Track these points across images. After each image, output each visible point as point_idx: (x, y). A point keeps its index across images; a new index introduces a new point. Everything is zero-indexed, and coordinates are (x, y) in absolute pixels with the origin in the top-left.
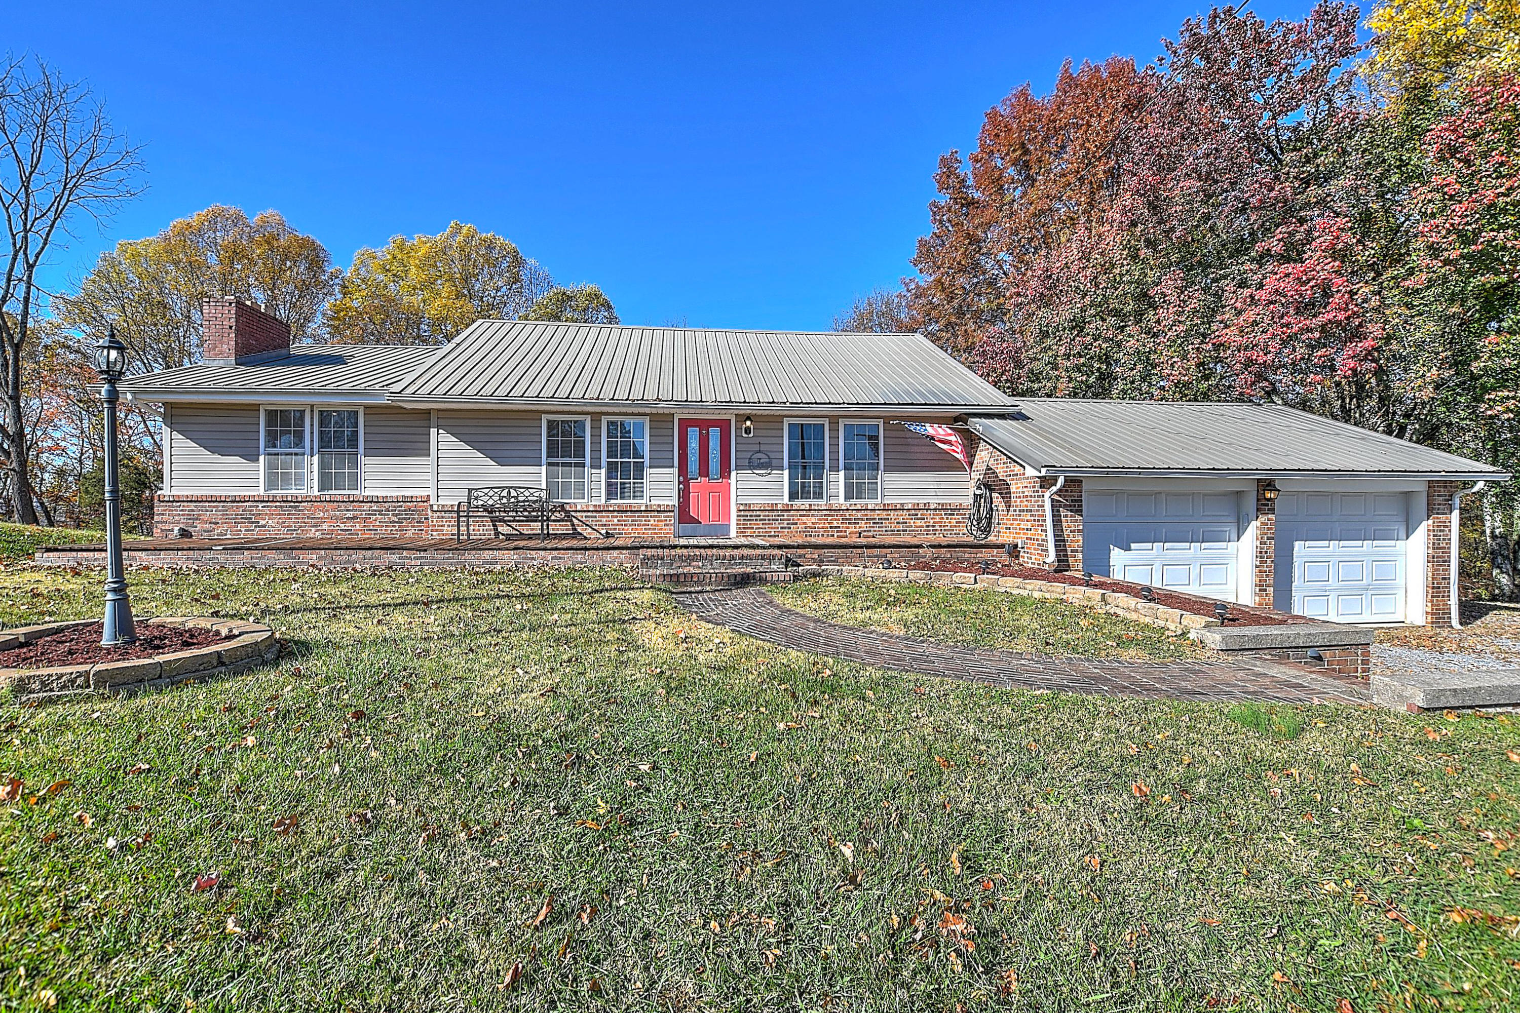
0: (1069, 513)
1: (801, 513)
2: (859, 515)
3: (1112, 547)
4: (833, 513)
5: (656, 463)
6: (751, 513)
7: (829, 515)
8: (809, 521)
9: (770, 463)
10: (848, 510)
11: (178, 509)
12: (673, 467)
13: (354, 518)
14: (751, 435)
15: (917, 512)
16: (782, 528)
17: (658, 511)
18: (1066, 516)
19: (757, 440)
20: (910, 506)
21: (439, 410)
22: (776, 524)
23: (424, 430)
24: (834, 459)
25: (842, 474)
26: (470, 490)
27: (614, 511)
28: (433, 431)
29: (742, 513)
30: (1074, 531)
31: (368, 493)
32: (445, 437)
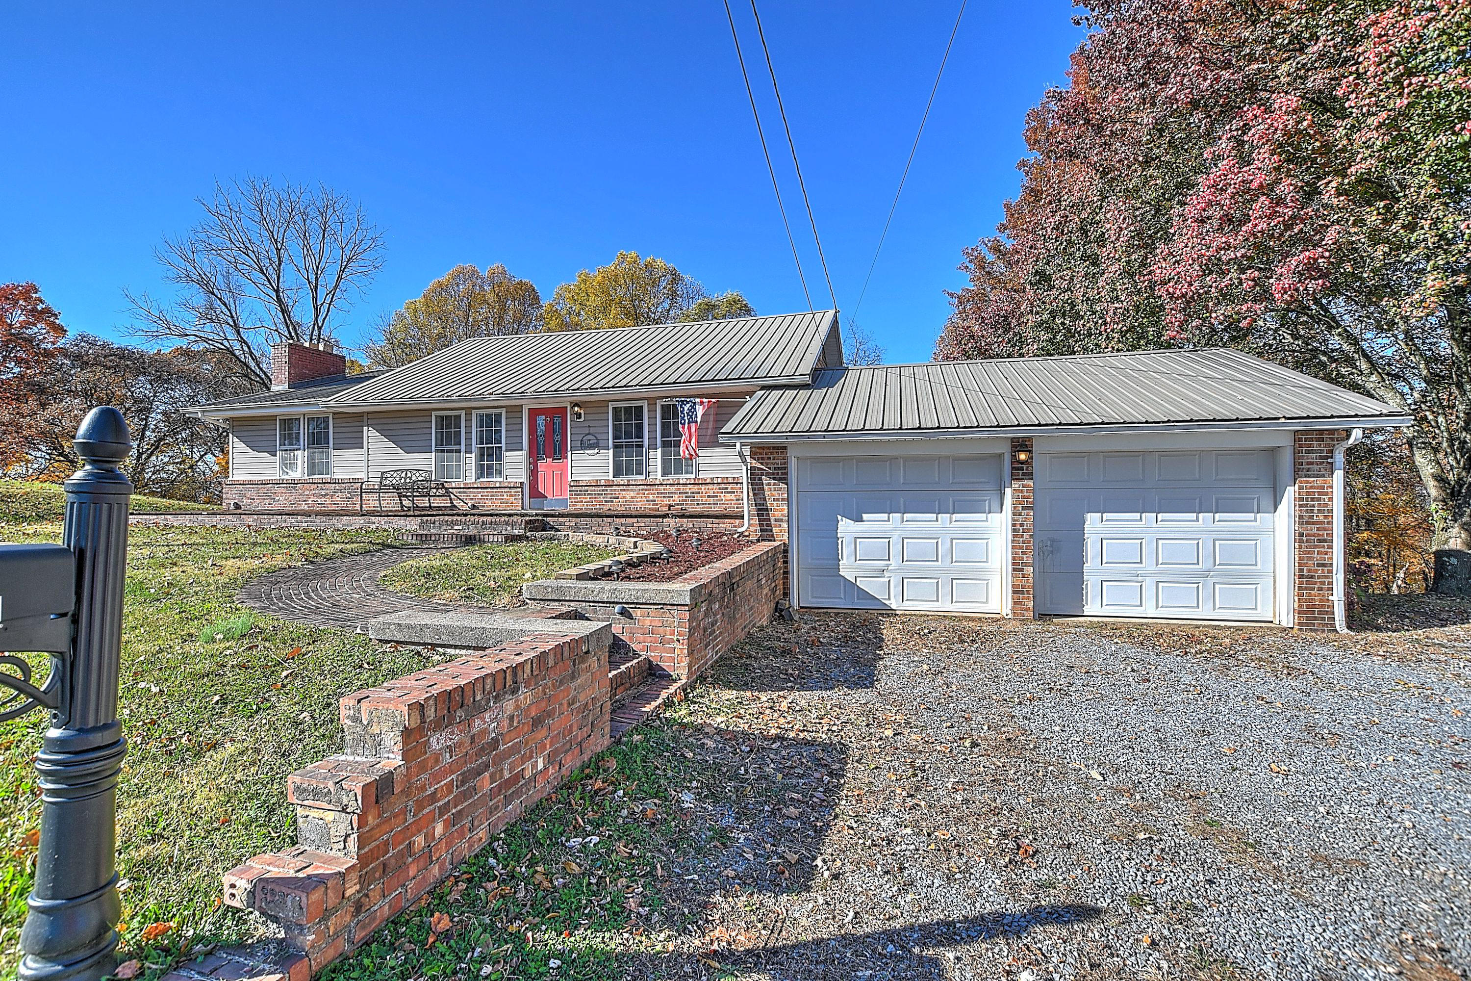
0: (772, 481)
1: (622, 488)
2: (673, 489)
3: (839, 517)
4: (649, 487)
5: (510, 447)
6: (580, 488)
7: (646, 490)
8: (629, 495)
9: (598, 443)
10: (661, 484)
11: (235, 489)
12: (522, 450)
13: (326, 495)
14: (582, 419)
15: (727, 486)
16: (606, 502)
17: (510, 488)
18: (769, 484)
19: (587, 424)
20: (719, 481)
21: (368, 413)
22: (601, 498)
23: (360, 429)
24: (653, 439)
25: (659, 451)
26: (383, 473)
27: (477, 488)
28: (365, 428)
29: (574, 488)
30: (778, 500)
31: (335, 476)
32: (373, 433)
